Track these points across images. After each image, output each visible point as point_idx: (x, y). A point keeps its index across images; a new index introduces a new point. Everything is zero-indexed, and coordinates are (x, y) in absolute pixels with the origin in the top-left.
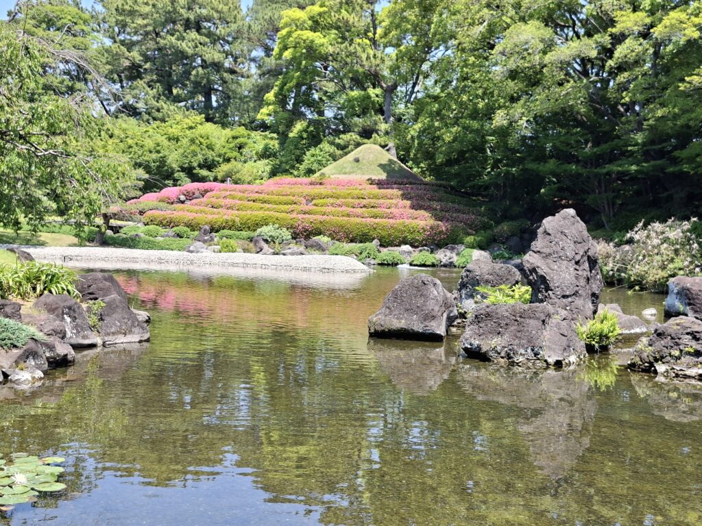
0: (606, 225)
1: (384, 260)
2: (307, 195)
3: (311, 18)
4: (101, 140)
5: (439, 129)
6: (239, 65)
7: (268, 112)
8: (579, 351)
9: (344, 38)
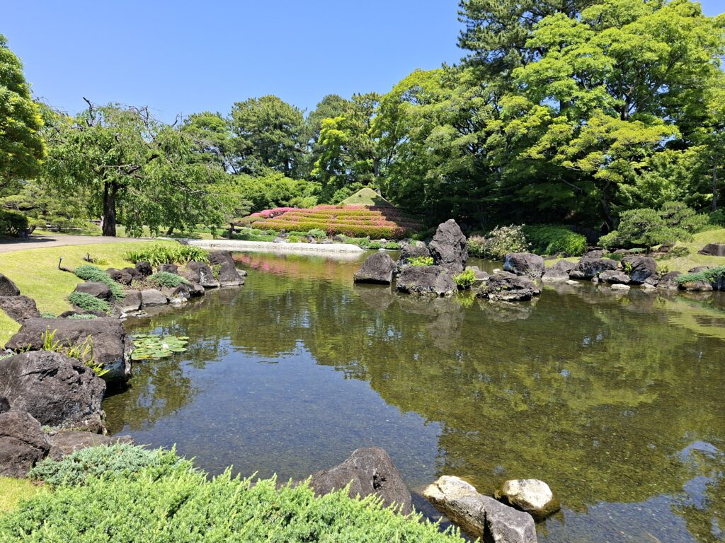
0: (483, 228)
1: (372, 246)
2: (334, 214)
3: (337, 123)
4: (232, 186)
5: (400, 180)
6: (303, 147)
7: (316, 172)
8: (454, 288)
9: (354, 134)
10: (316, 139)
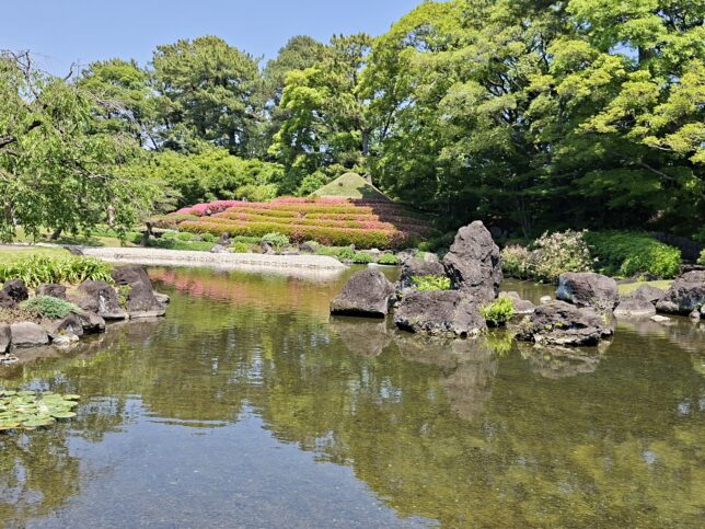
0: (525, 235)
1: (358, 260)
2: (302, 210)
3: (309, 77)
4: (150, 167)
5: (401, 161)
6: (257, 112)
7: (276, 148)
8: (481, 325)
9: (333, 93)
10: (277, 101)
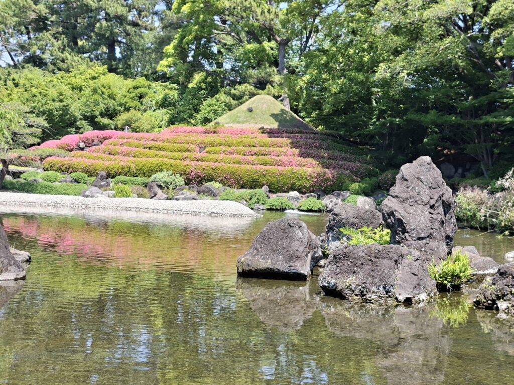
0: (485, 173)
1: (273, 206)
2: (200, 143)
4: (7, 89)
6: (143, 18)
7: (167, 64)
8: (430, 289)
10: (169, 4)
